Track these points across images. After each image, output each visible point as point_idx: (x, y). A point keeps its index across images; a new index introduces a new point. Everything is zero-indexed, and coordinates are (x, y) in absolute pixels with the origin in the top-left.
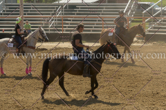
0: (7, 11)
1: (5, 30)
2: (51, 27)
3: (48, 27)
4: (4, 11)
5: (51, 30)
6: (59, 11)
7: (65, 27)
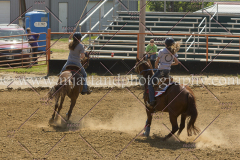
0: (120, 24)
1: (116, 54)
2: (189, 51)
3: (184, 51)
4: (115, 23)
5: (189, 56)
6: (202, 26)
7: (212, 52)
